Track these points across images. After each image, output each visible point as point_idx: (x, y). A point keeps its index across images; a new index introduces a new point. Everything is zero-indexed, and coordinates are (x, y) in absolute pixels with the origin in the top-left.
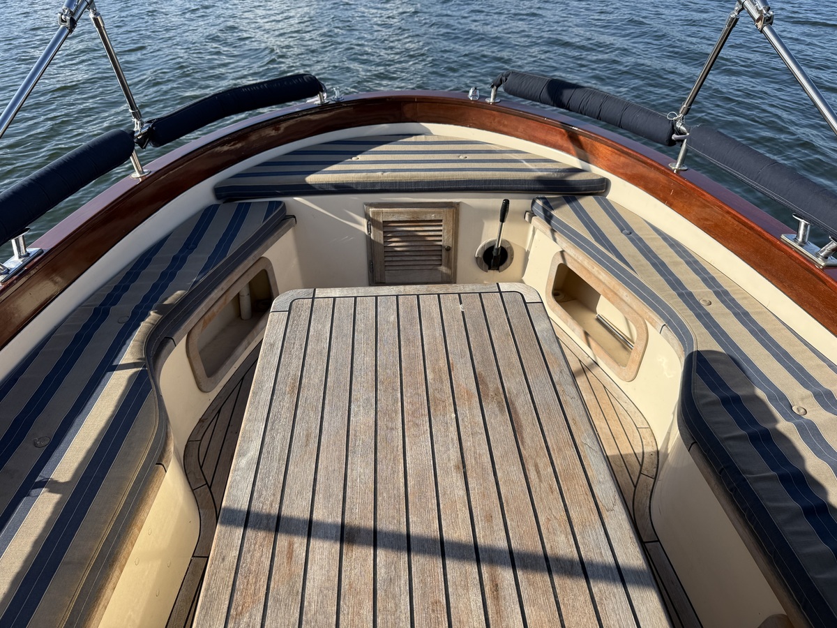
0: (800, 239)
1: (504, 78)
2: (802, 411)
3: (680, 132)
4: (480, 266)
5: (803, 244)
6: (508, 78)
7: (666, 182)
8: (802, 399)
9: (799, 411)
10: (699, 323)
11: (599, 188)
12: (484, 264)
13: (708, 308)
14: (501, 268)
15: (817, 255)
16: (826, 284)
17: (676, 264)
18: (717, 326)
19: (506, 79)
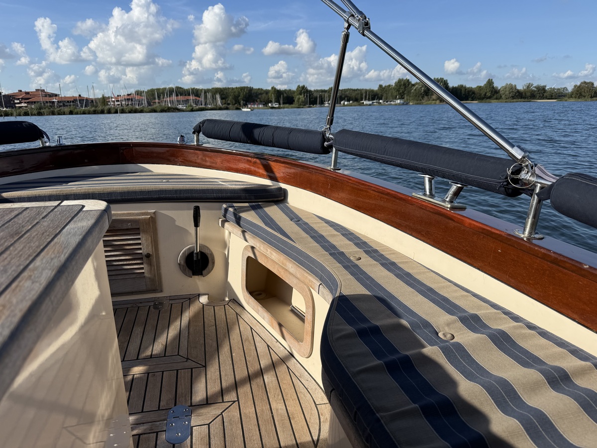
0: (428, 193)
1: (201, 125)
2: (449, 336)
3: (329, 140)
4: (184, 272)
5: (432, 195)
6: (204, 125)
7: (323, 179)
8: (448, 325)
9: (445, 336)
10: (345, 272)
11: (279, 197)
12: (187, 269)
13: (357, 262)
14: (204, 272)
15: (444, 201)
16: (454, 221)
17: (333, 236)
18: (364, 273)
19: (203, 125)
